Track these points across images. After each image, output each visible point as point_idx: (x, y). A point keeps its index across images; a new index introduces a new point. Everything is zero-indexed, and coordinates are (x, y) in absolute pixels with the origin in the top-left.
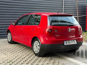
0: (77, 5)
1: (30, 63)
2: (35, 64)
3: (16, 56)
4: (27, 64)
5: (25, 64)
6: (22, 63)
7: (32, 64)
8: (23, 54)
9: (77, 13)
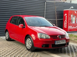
0: (56, 11)
1: (14, 56)
2: (17, 56)
3: (3, 50)
4: (11, 56)
5: (9, 56)
6: (6, 56)
7: (15, 56)
8: (9, 48)
9: (56, 17)
